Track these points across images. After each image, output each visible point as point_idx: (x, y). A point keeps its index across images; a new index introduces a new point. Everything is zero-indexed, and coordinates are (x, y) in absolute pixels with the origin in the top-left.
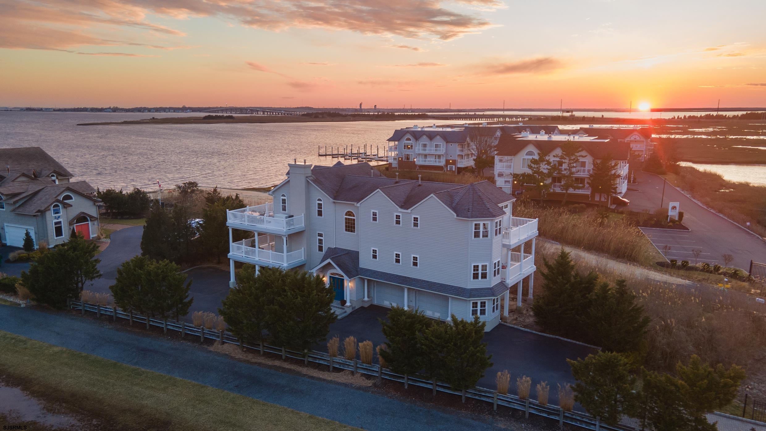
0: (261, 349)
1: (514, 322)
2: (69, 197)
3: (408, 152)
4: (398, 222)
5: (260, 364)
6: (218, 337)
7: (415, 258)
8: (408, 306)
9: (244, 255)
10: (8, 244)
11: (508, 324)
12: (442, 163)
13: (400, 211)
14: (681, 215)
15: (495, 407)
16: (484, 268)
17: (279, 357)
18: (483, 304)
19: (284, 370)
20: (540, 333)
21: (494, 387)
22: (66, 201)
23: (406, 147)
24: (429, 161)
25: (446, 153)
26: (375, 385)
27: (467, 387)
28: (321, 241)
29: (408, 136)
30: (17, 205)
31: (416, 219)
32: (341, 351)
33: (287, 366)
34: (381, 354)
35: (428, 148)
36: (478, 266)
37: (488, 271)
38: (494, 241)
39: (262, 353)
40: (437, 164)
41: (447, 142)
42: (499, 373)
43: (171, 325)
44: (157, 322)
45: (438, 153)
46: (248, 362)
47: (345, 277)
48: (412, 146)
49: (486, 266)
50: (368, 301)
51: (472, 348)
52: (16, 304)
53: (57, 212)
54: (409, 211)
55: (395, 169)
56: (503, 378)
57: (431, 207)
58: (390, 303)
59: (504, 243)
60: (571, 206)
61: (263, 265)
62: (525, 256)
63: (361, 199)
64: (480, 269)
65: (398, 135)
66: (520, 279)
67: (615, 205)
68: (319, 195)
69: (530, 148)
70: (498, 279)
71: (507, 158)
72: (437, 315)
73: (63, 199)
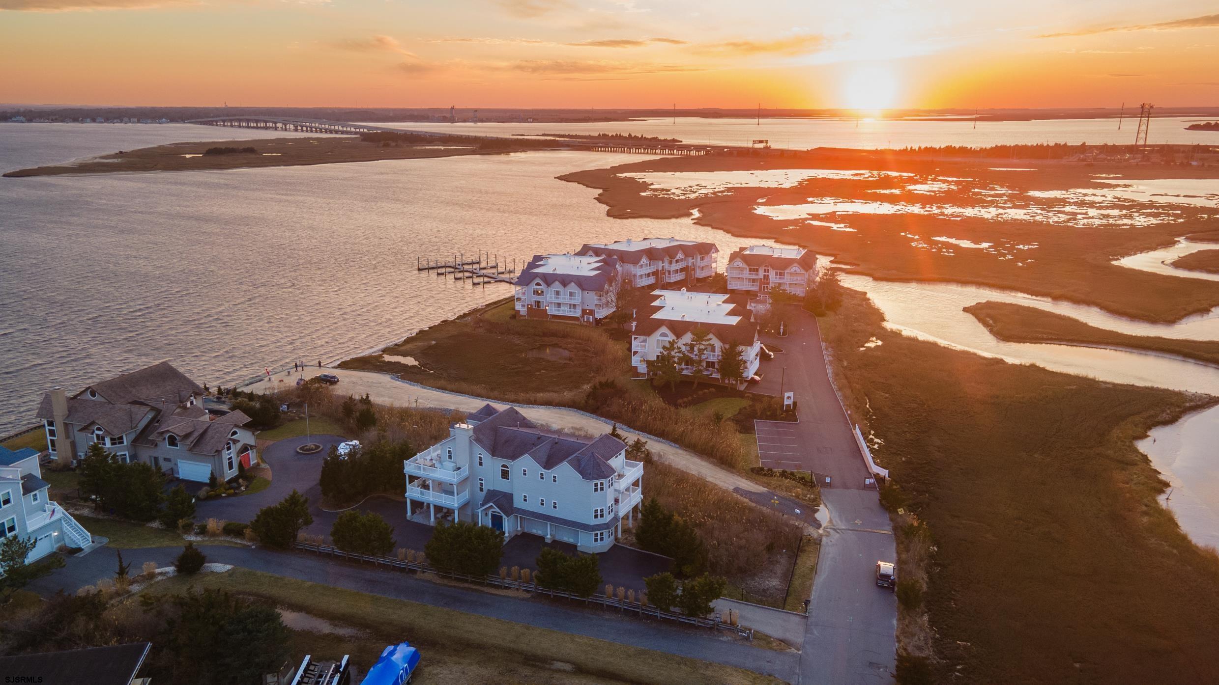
0: (452, 575)
1: (625, 541)
2: (235, 433)
3: (538, 298)
4: (542, 478)
5: (455, 587)
6: (420, 568)
7: (555, 503)
8: (551, 535)
9: (419, 495)
10: (181, 478)
11: (619, 545)
12: (578, 313)
13: (544, 471)
14: (795, 403)
15: (605, 606)
16: (602, 510)
17: (466, 581)
18: (602, 534)
19: (473, 590)
20: (640, 551)
21: (604, 593)
22: (234, 438)
23: (536, 293)
24: (563, 311)
25: (583, 303)
26: (532, 597)
27: (589, 595)
28: (481, 484)
29: (538, 280)
30: (192, 444)
31: (555, 477)
32: (509, 574)
33: (474, 587)
34: (536, 578)
35: (561, 297)
36: (597, 510)
37: (604, 513)
38: (608, 492)
39: (453, 578)
40: (573, 315)
41: (583, 289)
42: (607, 586)
43: (380, 560)
44: (369, 558)
45: (573, 302)
46: (446, 585)
47: (504, 516)
48: (542, 292)
50: (521, 530)
51: (590, 574)
52: (245, 545)
53: (229, 448)
54: (550, 471)
55: (524, 318)
56: (609, 588)
57: (565, 470)
58: (537, 531)
59: (616, 490)
60: (700, 393)
61: (437, 504)
62: (634, 491)
63: (514, 457)
64: (599, 511)
65: (526, 278)
66: (630, 508)
67: (746, 384)
68: (480, 451)
69: (664, 329)
70: (612, 515)
71: (642, 338)
72: (571, 540)
73: (232, 436)
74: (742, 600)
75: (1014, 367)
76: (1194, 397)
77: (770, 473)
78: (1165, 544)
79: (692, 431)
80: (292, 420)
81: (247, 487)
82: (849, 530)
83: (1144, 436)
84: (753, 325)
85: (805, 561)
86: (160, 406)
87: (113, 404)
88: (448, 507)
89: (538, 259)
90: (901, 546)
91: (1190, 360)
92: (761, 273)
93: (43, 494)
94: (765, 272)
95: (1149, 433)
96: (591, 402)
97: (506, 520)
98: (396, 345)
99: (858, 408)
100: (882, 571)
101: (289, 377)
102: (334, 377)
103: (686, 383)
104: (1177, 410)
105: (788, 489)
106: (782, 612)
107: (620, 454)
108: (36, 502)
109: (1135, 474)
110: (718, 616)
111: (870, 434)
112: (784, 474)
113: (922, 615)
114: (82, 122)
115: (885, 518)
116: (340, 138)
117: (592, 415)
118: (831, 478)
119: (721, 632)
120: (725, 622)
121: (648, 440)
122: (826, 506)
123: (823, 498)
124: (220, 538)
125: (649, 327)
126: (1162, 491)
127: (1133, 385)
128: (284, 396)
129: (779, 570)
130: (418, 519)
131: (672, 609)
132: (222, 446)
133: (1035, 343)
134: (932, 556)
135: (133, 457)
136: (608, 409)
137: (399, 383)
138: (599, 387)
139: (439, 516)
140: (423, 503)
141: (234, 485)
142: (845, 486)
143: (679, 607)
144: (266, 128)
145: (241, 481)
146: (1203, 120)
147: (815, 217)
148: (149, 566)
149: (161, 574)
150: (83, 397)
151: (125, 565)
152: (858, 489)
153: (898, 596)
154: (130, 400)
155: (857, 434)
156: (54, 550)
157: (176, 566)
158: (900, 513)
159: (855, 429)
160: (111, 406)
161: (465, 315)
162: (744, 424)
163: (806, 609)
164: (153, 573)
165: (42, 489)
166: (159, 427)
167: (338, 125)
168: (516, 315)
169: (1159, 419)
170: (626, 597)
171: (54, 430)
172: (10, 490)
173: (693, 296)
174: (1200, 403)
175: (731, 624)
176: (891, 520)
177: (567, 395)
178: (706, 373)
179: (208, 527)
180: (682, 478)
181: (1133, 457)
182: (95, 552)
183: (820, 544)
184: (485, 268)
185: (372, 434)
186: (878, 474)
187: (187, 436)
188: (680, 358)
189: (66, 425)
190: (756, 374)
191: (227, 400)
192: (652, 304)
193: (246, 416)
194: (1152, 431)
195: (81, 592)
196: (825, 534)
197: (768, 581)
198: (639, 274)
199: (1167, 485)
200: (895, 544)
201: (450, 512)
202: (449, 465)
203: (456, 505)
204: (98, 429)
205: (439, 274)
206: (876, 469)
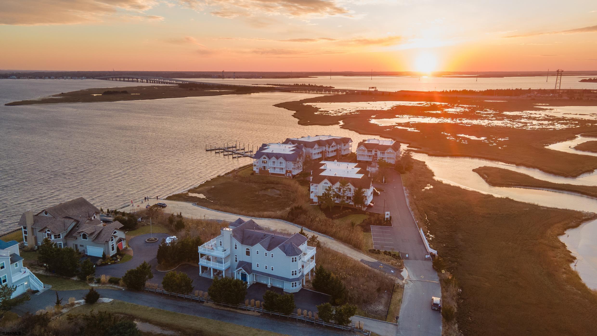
0: (222, 304)
1: (307, 287)
2: (115, 232)
3: (264, 165)
4: (266, 255)
5: (223, 310)
6: (205, 300)
7: (272, 268)
8: (270, 284)
9: (206, 264)
10: (88, 255)
11: (304, 288)
12: (284, 172)
13: (267, 252)
14: (390, 217)
15: (297, 320)
17: (229, 307)
18: (296, 283)
19: (232, 311)
20: (315, 291)
21: (297, 313)
22: (114, 235)
23: (263, 162)
24: (276, 171)
26: (261, 315)
27: (289, 314)
28: (236, 258)
29: (265, 156)
30: (94, 238)
31: (272, 255)
32: (250, 303)
33: (232, 310)
34: (263, 305)
35: (276, 164)
36: (293, 271)
37: (297, 272)
38: (298, 262)
39: (222, 305)
40: (281, 173)
41: (286, 161)
42: (298, 310)
43: (186, 296)
44: (179, 295)
45: (281, 167)
46: (218, 309)
47: (247, 274)
48: (267, 162)
49: (296, 271)
50: (255, 281)
51: (290, 303)
52: (119, 289)
53: (112, 240)
54: (270, 252)
55: (257, 174)
56: (299, 311)
57: (277, 251)
58: (264, 282)
59: (302, 261)
60: (344, 212)
61: (214, 268)
62: (311, 261)
63: (252, 245)
64: (294, 272)
65: (259, 155)
66: (310, 270)
67: (366, 208)
68: (236, 242)
69: (326, 181)
70: (301, 274)
71: (315, 185)
72: (281, 286)
73: (114, 234)
74: (365, 316)
75: (498, 199)
76: (587, 214)
77: (378, 252)
78: (574, 288)
79: (340, 231)
80: (143, 226)
81: (121, 259)
82: (418, 281)
83: (563, 234)
84: (370, 178)
85: (396, 297)
86: (79, 219)
87: (55, 218)
88: (220, 269)
89: (264, 145)
90: (444, 289)
91: (584, 196)
92: (373, 153)
93: (20, 263)
94: (375, 152)
95: (565, 232)
96: (290, 216)
97: (248, 276)
98: (195, 188)
99: (421, 219)
100: (434, 302)
101: (142, 204)
102: (164, 204)
103: (337, 207)
104: (579, 220)
105: (387, 260)
106: (385, 322)
107: (304, 243)
108: (17, 267)
109: (559, 253)
110: (353, 324)
111: (428, 232)
112: (385, 253)
113: (455, 324)
114: (44, 78)
115: (436, 275)
116: (168, 86)
117: (291, 223)
118: (408, 254)
119: (355, 333)
120: (357, 328)
121: (318, 235)
122: (406, 269)
123: (405, 265)
124: (107, 285)
125: (319, 179)
126: (572, 262)
127: (557, 208)
128: (140, 214)
129: (383, 301)
130: (205, 275)
131: (330, 321)
132: (109, 239)
133: (508, 187)
134: (459, 294)
135: (65, 244)
136: (299, 220)
137: (196, 207)
138: (294, 209)
139: (215, 274)
140: (208, 267)
141: (115, 258)
142: (416, 259)
143: (334, 320)
144: (133, 81)
145: (118, 256)
146: (588, 77)
147: (400, 124)
148: (72, 300)
149: (77, 303)
150: (41, 215)
151: (59, 299)
152: (422, 260)
153: (442, 315)
154: (65, 216)
155: (421, 232)
156: (25, 291)
157: (85, 299)
158: (443, 272)
159: (420, 230)
160: (55, 219)
161: (229, 173)
162: (366, 228)
163: (397, 321)
164: (74, 303)
165: (20, 261)
166: (78, 229)
167: (168, 80)
168: (253, 173)
169: (570, 225)
170: (308, 315)
171: (26, 231)
172: (4, 262)
173: (340, 164)
174: (590, 217)
175: (359, 329)
176: (439, 276)
177: (279, 213)
178: (346, 202)
179: (101, 279)
180: (335, 254)
181: (558, 244)
182: (45, 293)
183: (403, 288)
184: (238, 150)
185: (183, 233)
186: (432, 253)
187: (92, 234)
188: (334, 195)
189: (32, 228)
190: (371, 202)
191: (112, 215)
192: (320, 168)
193: (121, 224)
194: (566, 231)
195: (38, 313)
196: (406, 283)
197: (378, 307)
198: (314, 153)
199: (575, 258)
200: (440, 288)
201: (221, 272)
202: (220, 248)
203: (224, 269)
204: (48, 231)
205: (216, 153)
206: (431, 250)
